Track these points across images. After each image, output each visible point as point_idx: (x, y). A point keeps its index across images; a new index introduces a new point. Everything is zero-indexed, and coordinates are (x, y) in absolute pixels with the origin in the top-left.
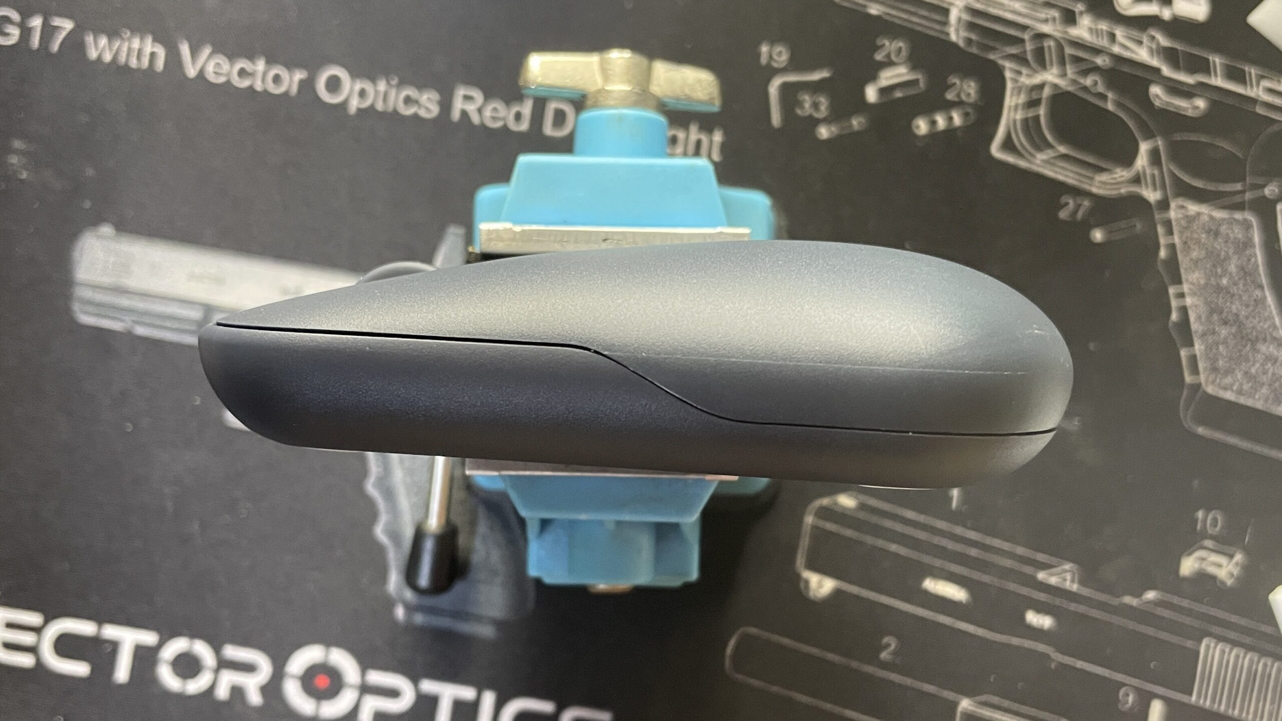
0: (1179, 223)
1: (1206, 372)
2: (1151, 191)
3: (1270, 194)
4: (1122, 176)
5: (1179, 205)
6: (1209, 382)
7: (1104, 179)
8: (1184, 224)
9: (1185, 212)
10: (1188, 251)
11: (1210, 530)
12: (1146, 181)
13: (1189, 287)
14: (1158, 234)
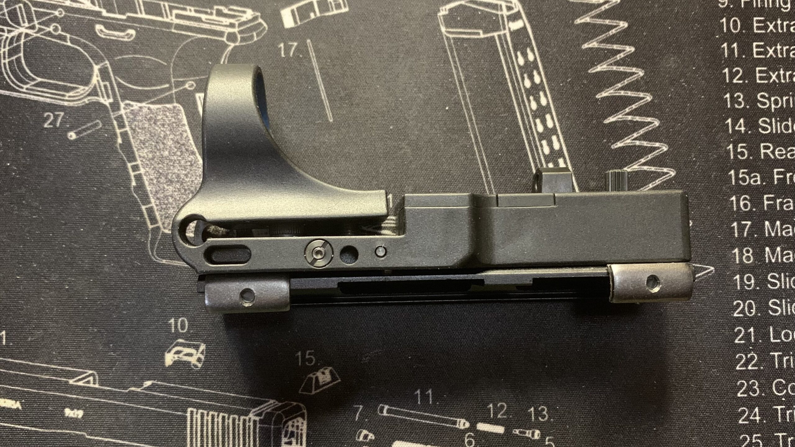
0: (128, 118)
1: (161, 219)
2: (106, 98)
3: (190, 87)
4: (84, 90)
5: (126, 105)
6: (166, 225)
7: (71, 94)
8: (132, 117)
9: (132, 108)
10: (137, 135)
11: (181, 331)
12: (101, 91)
13: (142, 161)
14: (114, 128)
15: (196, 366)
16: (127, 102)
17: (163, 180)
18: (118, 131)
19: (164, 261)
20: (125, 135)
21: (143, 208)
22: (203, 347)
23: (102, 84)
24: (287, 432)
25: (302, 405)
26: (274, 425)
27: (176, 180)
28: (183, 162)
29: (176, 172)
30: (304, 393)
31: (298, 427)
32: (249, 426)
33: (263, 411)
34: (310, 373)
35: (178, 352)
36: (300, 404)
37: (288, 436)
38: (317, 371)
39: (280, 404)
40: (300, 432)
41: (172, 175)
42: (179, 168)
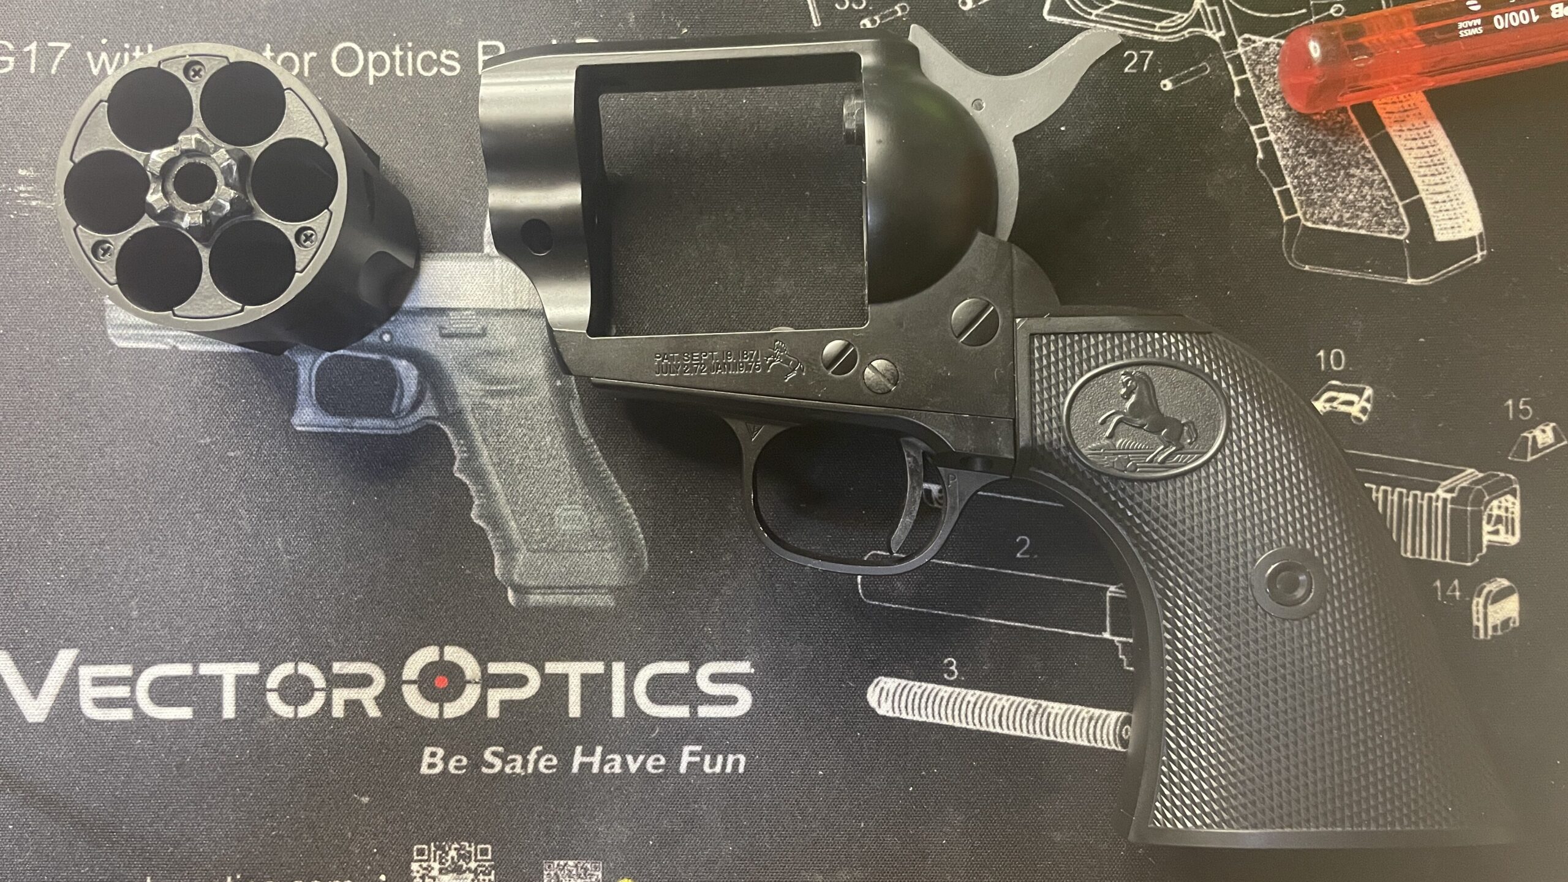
0: (1248, 59)
1: (1302, 207)
2: (1215, 30)
3: (1337, 12)
4: (1182, 17)
5: (1246, 40)
6: (1308, 216)
7: (1164, 23)
8: (1254, 57)
9: (1253, 45)
10: (1263, 86)
11: (1335, 368)
12: (1208, 21)
13: (1271, 122)
14: (1229, 73)
15: (1358, 419)
16: (1246, 36)
17: (1302, 150)
18: (1235, 79)
19: (1307, 268)
20: (1245, 84)
21: (1275, 190)
22: (1369, 392)
23: (1208, 9)
24: (1490, 516)
25: (1512, 477)
26: (1471, 506)
27: (1321, 149)
28: (1330, 123)
29: (1320, 137)
30: (1516, 460)
31: (1507, 509)
32: (1437, 507)
33: (1457, 485)
34: (1524, 431)
35: (1332, 400)
36: (1508, 475)
37: (1493, 522)
38: (1534, 428)
39: (1481, 475)
40: (1510, 516)
41: (1314, 144)
42: (1325, 132)
